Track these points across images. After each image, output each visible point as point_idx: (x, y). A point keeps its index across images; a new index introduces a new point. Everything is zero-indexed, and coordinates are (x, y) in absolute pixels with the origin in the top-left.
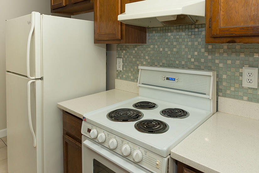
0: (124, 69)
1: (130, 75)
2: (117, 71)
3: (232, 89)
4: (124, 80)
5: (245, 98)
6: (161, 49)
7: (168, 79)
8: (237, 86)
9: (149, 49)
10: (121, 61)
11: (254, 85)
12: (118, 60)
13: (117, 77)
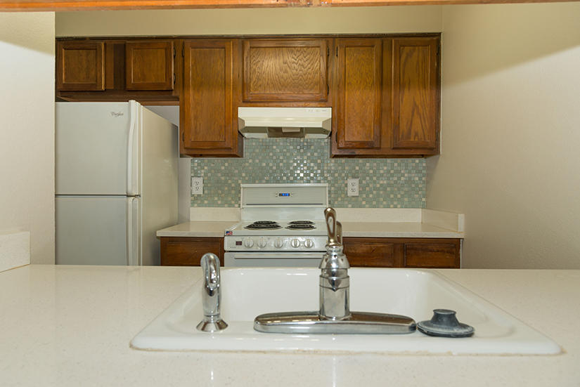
0: (206, 192)
1: (216, 199)
2: (193, 196)
3: (340, 199)
4: (206, 206)
5: (350, 206)
6: (264, 164)
7: (281, 195)
8: (343, 196)
9: (247, 164)
10: (200, 180)
11: (356, 193)
12: (195, 180)
13: (193, 204)
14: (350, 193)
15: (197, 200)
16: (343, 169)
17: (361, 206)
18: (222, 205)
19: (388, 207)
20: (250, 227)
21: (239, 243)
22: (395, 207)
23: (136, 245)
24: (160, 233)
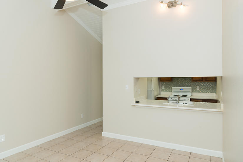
0: (165, 88)
4: (165, 91)
5: (197, 92)
7: (181, 90)
8: (195, 90)
9: (173, 83)
10: (163, 86)
11: (199, 89)
12: (162, 86)
13: (162, 91)
14: (197, 89)
15: (163, 90)
16: (196, 84)
17: (200, 92)
18: (168, 91)
19: (207, 92)
20: (174, 96)
21: (171, 99)
22: (208, 93)
23: (153, 97)
24: (157, 96)
